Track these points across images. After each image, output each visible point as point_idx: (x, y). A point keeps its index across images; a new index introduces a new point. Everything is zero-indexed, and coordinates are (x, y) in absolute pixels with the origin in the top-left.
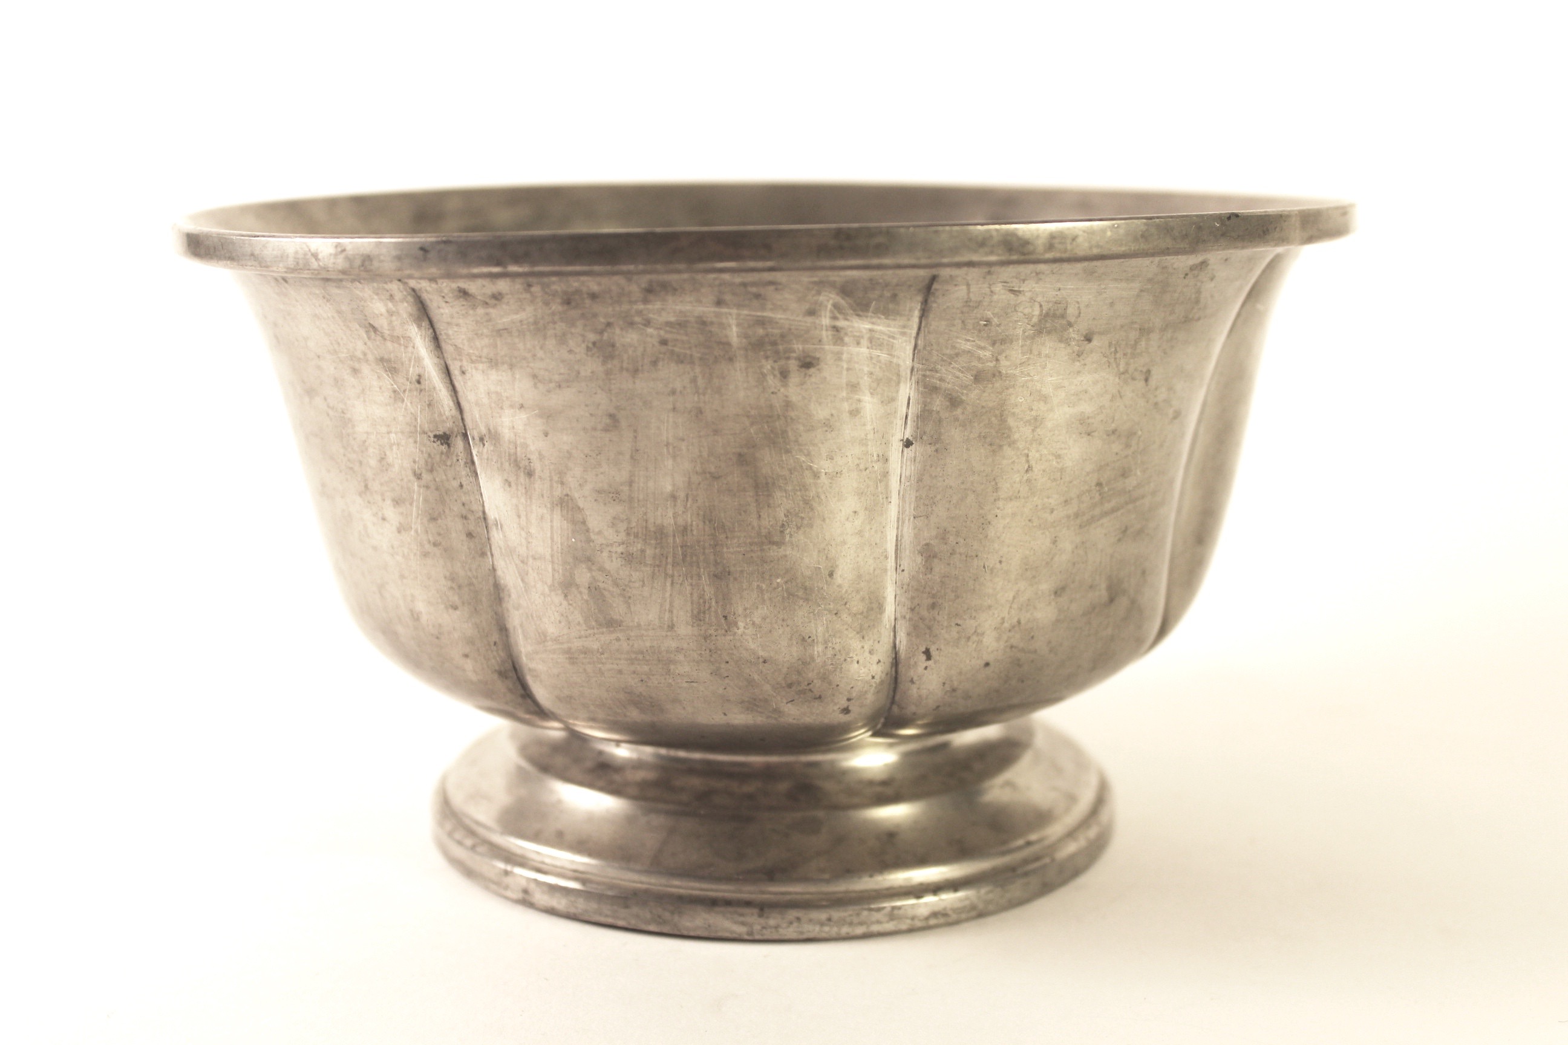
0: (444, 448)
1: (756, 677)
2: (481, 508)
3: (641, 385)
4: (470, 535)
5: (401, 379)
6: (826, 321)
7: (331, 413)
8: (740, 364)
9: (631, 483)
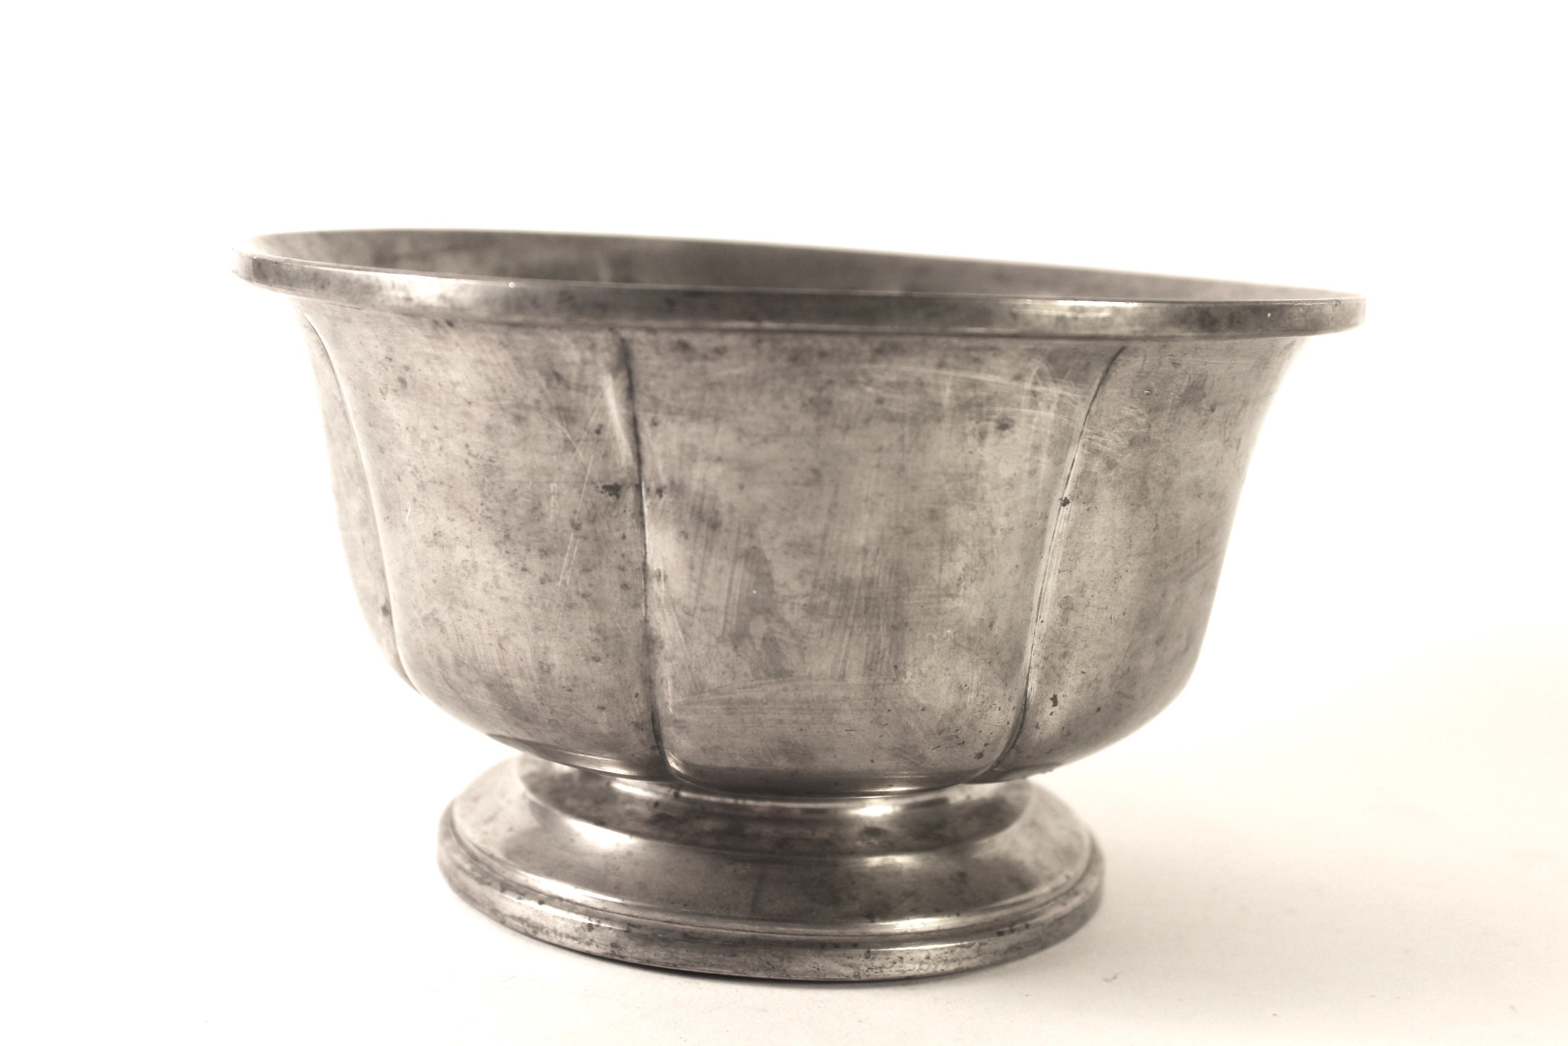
0: (612, 499)
1: (913, 724)
2: (642, 560)
3: (849, 442)
4: (625, 586)
5: (576, 429)
6: (1028, 386)
7: (472, 460)
8: (946, 424)
9: (824, 536)
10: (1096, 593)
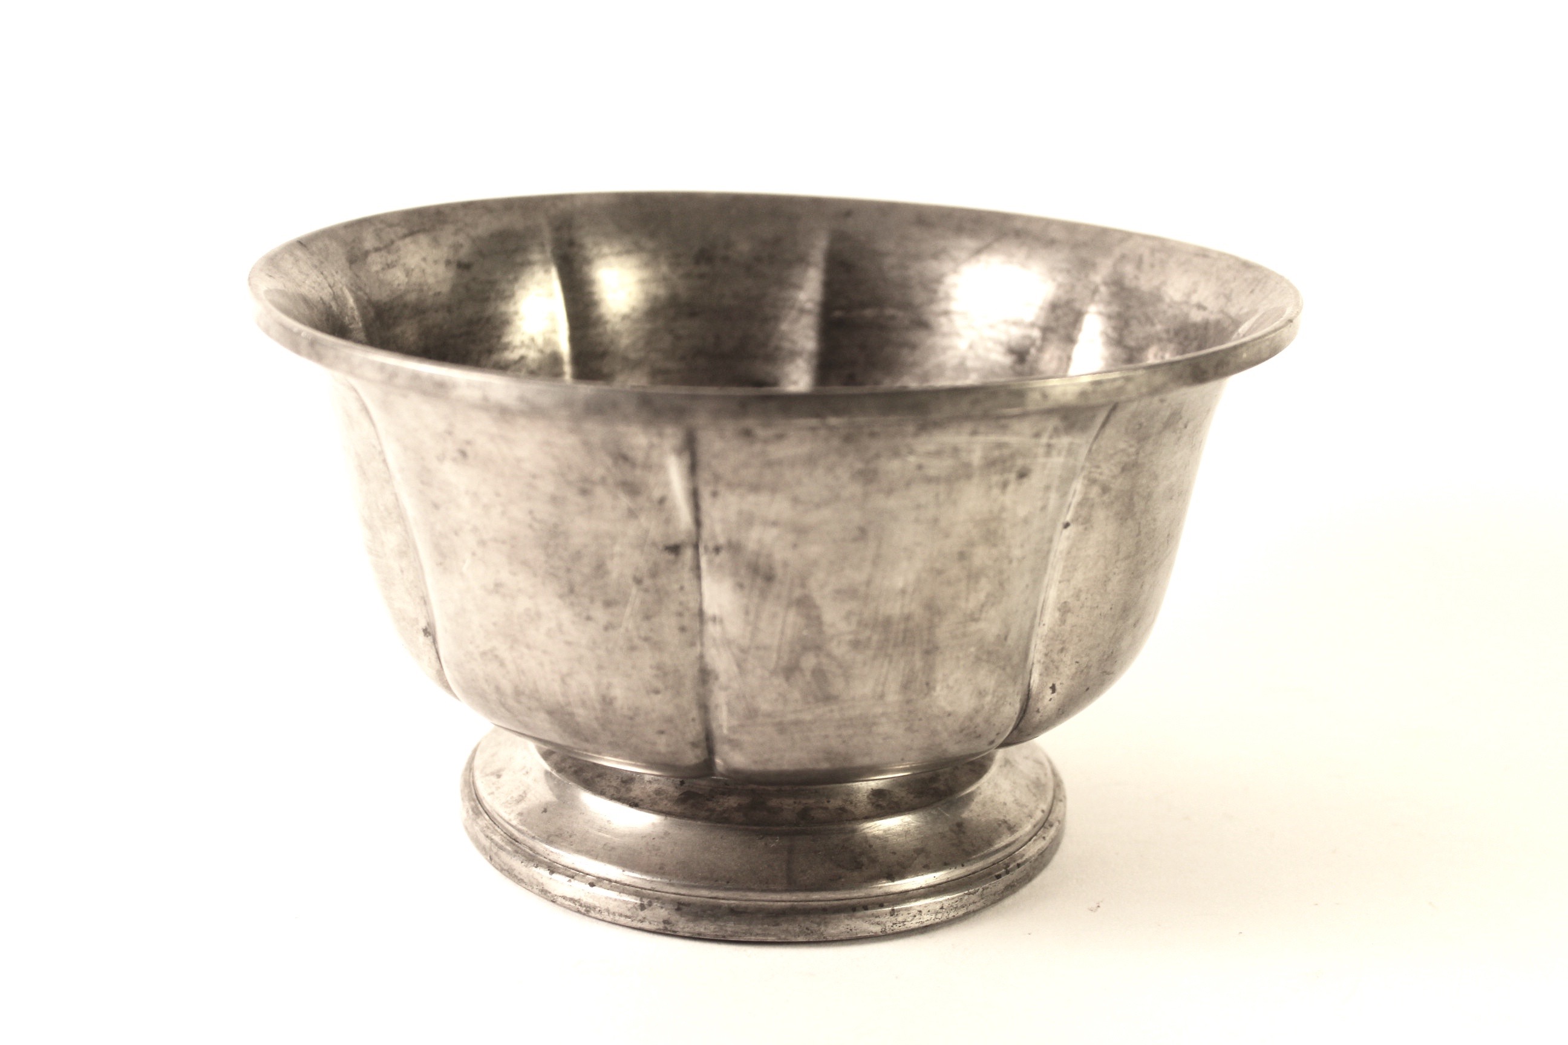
0: (671, 557)
1: (939, 728)
2: (697, 605)
3: (892, 503)
4: (683, 629)
5: (641, 500)
6: (1044, 440)
7: (536, 525)
8: (976, 480)
9: (868, 583)
10: (1089, 596)
